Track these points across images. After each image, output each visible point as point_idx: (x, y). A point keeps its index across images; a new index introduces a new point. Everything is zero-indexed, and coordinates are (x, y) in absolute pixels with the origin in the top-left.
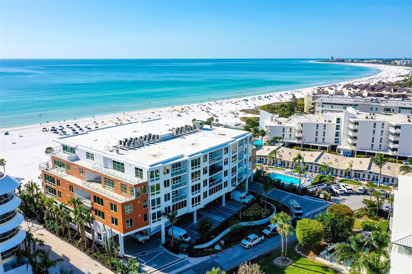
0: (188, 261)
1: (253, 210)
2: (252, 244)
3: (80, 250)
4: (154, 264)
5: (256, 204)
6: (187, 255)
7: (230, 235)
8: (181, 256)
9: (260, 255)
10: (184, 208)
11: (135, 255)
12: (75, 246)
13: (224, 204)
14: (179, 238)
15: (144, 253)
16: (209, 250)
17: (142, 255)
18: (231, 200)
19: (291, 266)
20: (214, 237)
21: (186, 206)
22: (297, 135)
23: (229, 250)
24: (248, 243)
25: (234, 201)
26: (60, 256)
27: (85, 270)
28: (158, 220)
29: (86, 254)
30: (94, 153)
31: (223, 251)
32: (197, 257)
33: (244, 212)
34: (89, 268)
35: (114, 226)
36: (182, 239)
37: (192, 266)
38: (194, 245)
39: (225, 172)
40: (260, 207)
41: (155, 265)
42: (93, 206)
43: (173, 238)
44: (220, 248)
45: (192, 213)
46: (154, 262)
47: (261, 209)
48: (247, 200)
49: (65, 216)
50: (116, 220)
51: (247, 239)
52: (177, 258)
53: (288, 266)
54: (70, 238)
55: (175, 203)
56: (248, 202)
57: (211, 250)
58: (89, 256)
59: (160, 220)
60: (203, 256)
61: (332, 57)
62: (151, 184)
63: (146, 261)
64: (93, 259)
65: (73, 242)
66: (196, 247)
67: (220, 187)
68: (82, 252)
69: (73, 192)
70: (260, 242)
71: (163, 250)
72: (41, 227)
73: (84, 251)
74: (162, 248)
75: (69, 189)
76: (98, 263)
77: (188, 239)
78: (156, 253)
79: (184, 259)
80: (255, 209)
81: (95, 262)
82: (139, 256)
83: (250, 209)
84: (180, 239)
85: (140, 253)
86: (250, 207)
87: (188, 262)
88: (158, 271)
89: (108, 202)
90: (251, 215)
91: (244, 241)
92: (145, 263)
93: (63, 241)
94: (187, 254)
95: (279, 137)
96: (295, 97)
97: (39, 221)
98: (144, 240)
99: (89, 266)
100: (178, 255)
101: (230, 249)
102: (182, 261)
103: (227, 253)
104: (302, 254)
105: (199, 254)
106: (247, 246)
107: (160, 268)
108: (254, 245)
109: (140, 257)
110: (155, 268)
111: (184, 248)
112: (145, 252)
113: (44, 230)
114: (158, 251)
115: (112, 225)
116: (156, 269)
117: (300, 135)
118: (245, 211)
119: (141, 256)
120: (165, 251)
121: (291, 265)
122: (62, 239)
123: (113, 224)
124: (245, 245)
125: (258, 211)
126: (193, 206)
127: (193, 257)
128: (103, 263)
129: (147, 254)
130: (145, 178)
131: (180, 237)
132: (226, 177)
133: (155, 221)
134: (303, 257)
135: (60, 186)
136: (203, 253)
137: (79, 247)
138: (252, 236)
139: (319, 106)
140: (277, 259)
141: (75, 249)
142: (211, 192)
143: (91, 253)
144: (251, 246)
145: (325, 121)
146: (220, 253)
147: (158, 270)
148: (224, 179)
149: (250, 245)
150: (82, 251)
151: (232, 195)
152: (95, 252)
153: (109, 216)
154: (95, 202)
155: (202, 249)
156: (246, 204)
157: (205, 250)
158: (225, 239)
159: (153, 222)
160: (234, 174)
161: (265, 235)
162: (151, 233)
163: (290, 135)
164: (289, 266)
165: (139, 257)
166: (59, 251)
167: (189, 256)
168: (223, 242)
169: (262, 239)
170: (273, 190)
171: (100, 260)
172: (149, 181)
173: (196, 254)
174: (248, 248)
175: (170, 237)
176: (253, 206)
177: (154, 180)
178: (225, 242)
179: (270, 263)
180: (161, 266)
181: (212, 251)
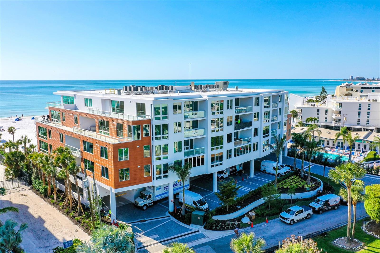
0: (203, 234)
1: (292, 182)
2: (296, 218)
3: (63, 213)
4: (155, 234)
5: (295, 176)
6: (203, 227)
7: (263, 207)
8: (194, 227)
9: (310, 233)
10: (201, 167)
11: (131, 222)
12: (58, 209)
13: (252, 176)
14: (193, 204)
15: (145, 221)
16: (233, 223)
17: (140, 223)
18: (261, 171)
19: (362, 250)
20: (240, 207)
21: (203, 164)
22: (334, 117)
23: (263, 225)
24: (290, 217)
25: (266, 173)
26: (35, 218)
27: (59, 235)
28: (164, 177)
29: (69, 217)
30: (93, 97)
31: (253, 226)
32: (216, 229)
33: (280, 184)
34: (66, 233)
35: (104, 179)
36: (197, 206)
37: (209, 241)
38: (213, 215)
39: (255, 129)
40: (300, 179)
41: (157, 236)
42: (82, 157)
43: (184, 205)
44: (249, 221)
45: (211, 175)
46: (155, 233)
47: (302, 181)
48: (282, 171)
49: (49, 169)
50: (107, 169)
51: (289, 211)
52: (188, 230)
53: (358, 250)
54: (55, 200)
55: (188, 157)
56: (285, 173)
57: (237, 223)
58: (71, 220)
59: (167, 176)
60: (224, 229)
61: (352, 77)
62: (155, 123)
63: (144, 229)
64: (76, 224)
65: (57, 204)
66: (215, 218)
67: (248, 149)
68: (64, 216)
69: (63, 142)
70: (306, 218)
71: (170, 219)
72: (29, 188)
73: (67, 214)
74: (169, 216)
75: (59, 139)
76: (80, 229)
77: (205, 206)
78: (160, 222)
79: (198, 231)
80: (294, 181)
81: (77, 227)
82: (137, 223)
83: (287, 181)
84: (194, 206)
85: (139, 220)
86: (287, 179)
87: (203, 236)
88: (160, 244)
89: (98, 145)
90: (289, 187)
91: (284, 214)
92: (143, 233)
93: (46, 203)
94: (201, 225)
95: (313, 118)
96: (325, 90)
97: (26, 181)
98: (146, 205)
99: (66, 231)
100: (190, 225)
101: (264, 223)
102: (195, 234)
103: (260, 228)
104: (376, 236)
105: (219, 226)
106: (290, 220)
107: (162, 240)
108: (299, 221)
109: (138, 226)
110: (155, 239)
111: (198, 216)
112: (146, 219)
113: (31, 191)
114: (162, 220)
115: (102, 179)
116: (157, 242)
117: (339, 116)
118: (281, 182)
119: (138, 224)
120: (172, 220)
121: (362, 248)
122: (46, 201)
123: (103, 177)
124: (286, 219)
125: (299, 183)
126: (213, 166)
127: (211, 229)
128: (87, 228)
129: (147, 222)
130: (149, 114)
131: (195, 203)
132: (256, 137)
133: (160, 178)
134: (378, 239)
135: (51, 138)
136: (225, 226)
137: (62, 210)
138: (295, 208)
139: (357, 91)
140: (337, 240)
141: (58, 211)
142: (237, 153)
143: (74, 217)
144: (294, 222)
145: (369, 100)
146: (249, 228)
147: (160, 242)
148: (254, 140)
149: (293, 220)
150: (64, 214)
151: (263, 165)
152: (79, 215)
153: (99, 167)
154: (85, 149)
155: (224, 222)
156: (282, 176)
157: (227, 222)
158: (256, 210)
159: (157, 178)
160: (266, 136)
161: (314, 209)
162: (156, 197)
163: (326, 118)
164: (360, 250)
165: (135, 225)
166: (36, 212)
167: (205, 228)
168: (253, 214)
169: (309, 214)
170: (314, 165)
171: (83, 226)
172: (153, 119)
173: (214, 226)
174: (290, 224)
175: (181, 204)
176: (290, 178)
177: (159, 118)
178: (257, 215)
179: (328, 244)
180: (164, 238)
181: (239, 224)
